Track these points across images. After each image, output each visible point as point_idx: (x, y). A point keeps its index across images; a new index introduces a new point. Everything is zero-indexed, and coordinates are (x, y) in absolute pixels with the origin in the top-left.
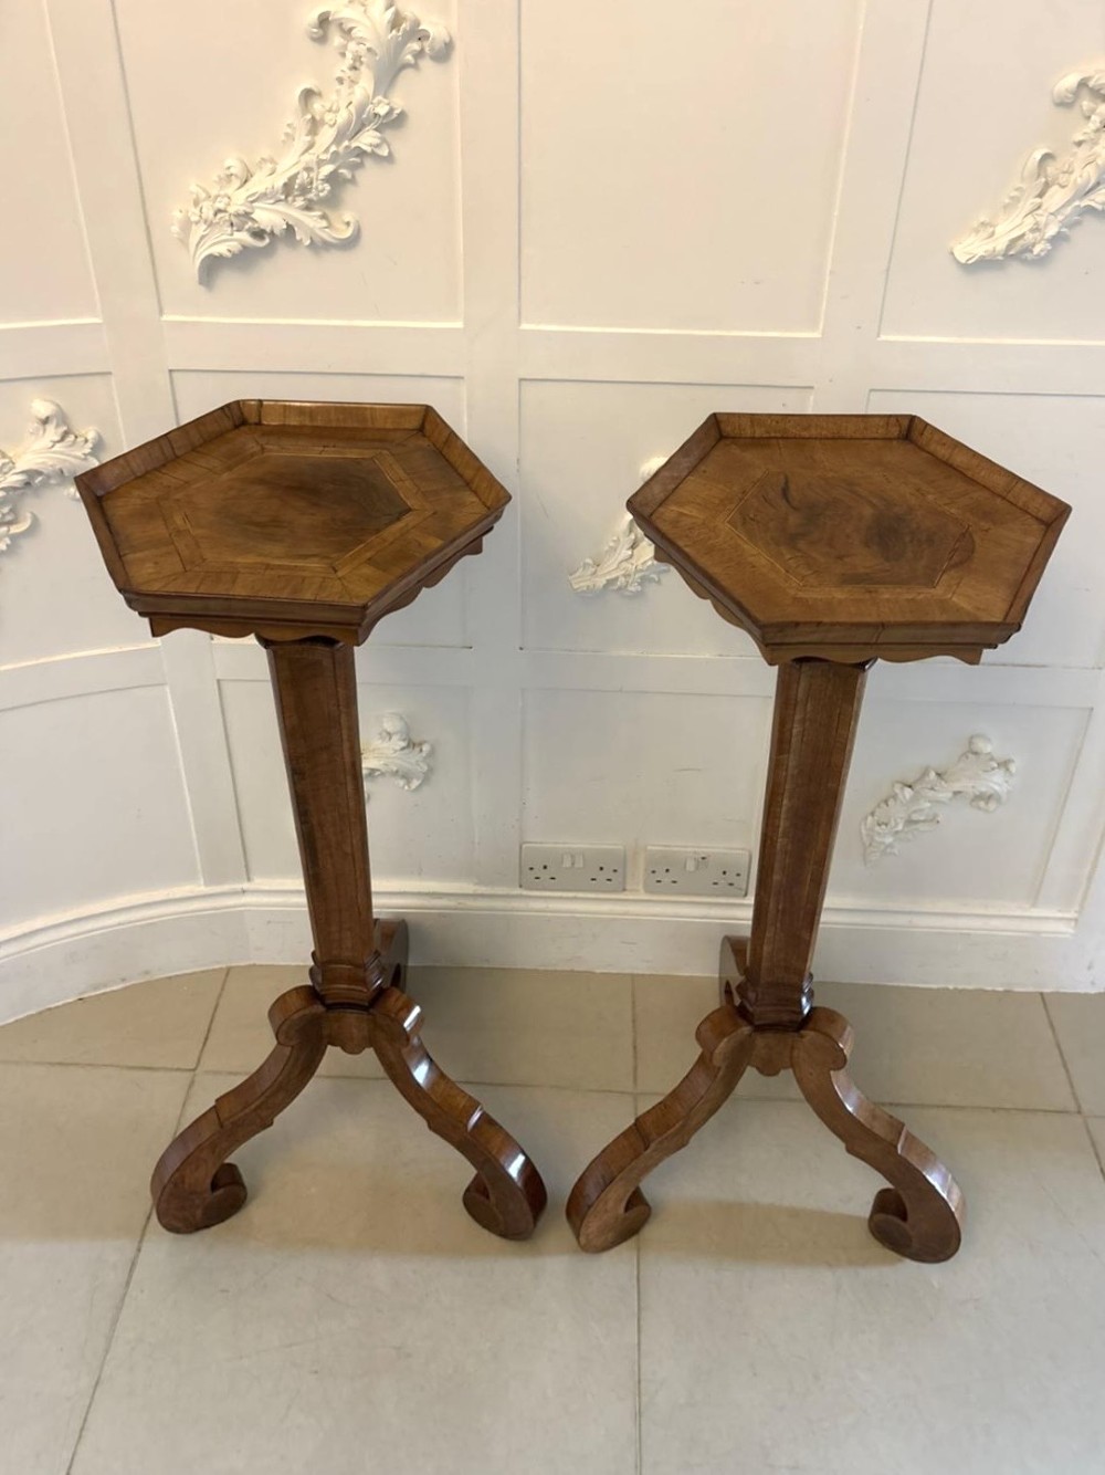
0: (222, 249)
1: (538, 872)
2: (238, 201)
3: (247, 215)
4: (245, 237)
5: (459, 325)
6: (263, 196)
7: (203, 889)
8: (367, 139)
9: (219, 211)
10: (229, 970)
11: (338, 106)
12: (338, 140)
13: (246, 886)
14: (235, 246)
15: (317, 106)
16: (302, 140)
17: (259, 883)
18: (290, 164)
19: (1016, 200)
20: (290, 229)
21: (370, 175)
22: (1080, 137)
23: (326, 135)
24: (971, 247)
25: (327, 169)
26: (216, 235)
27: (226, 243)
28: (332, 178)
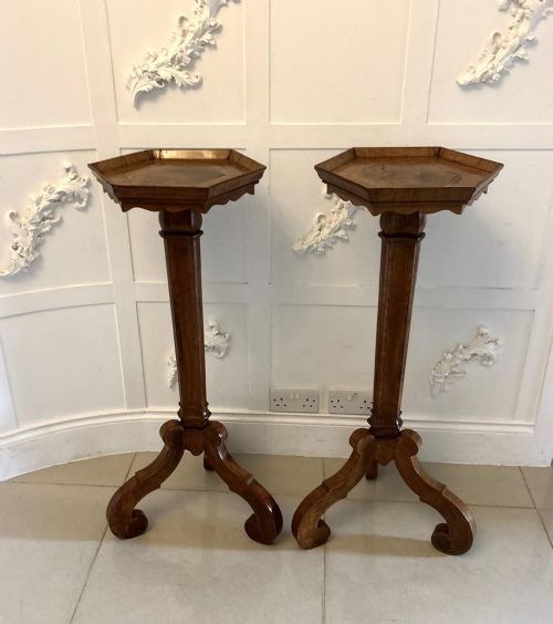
0: (145, 88)
1: (279, 403)
2: (152, 68)
3: (156, 72)
4: (154, 83)
5: (244, 123)
6: (163, 64)
7: (126, 411)
8: (207, 37)
9: (145, 71)
10: (136, 454)
11: (194, 23)
12: (194, 38)
13: (146, 410)
14: (150, 87)
15: (186, 24)
16: (179, 39)
17: (151, 408)
18: (174, 50)
19: (484, 56)
20: (173, 78)
21: (207, 55)
22: (511, 25)
23: (190, 36)
24: (465, 78)
25: (189, 51)
26: (143, 82)
27: (147, 85)
28: (191, 55)
